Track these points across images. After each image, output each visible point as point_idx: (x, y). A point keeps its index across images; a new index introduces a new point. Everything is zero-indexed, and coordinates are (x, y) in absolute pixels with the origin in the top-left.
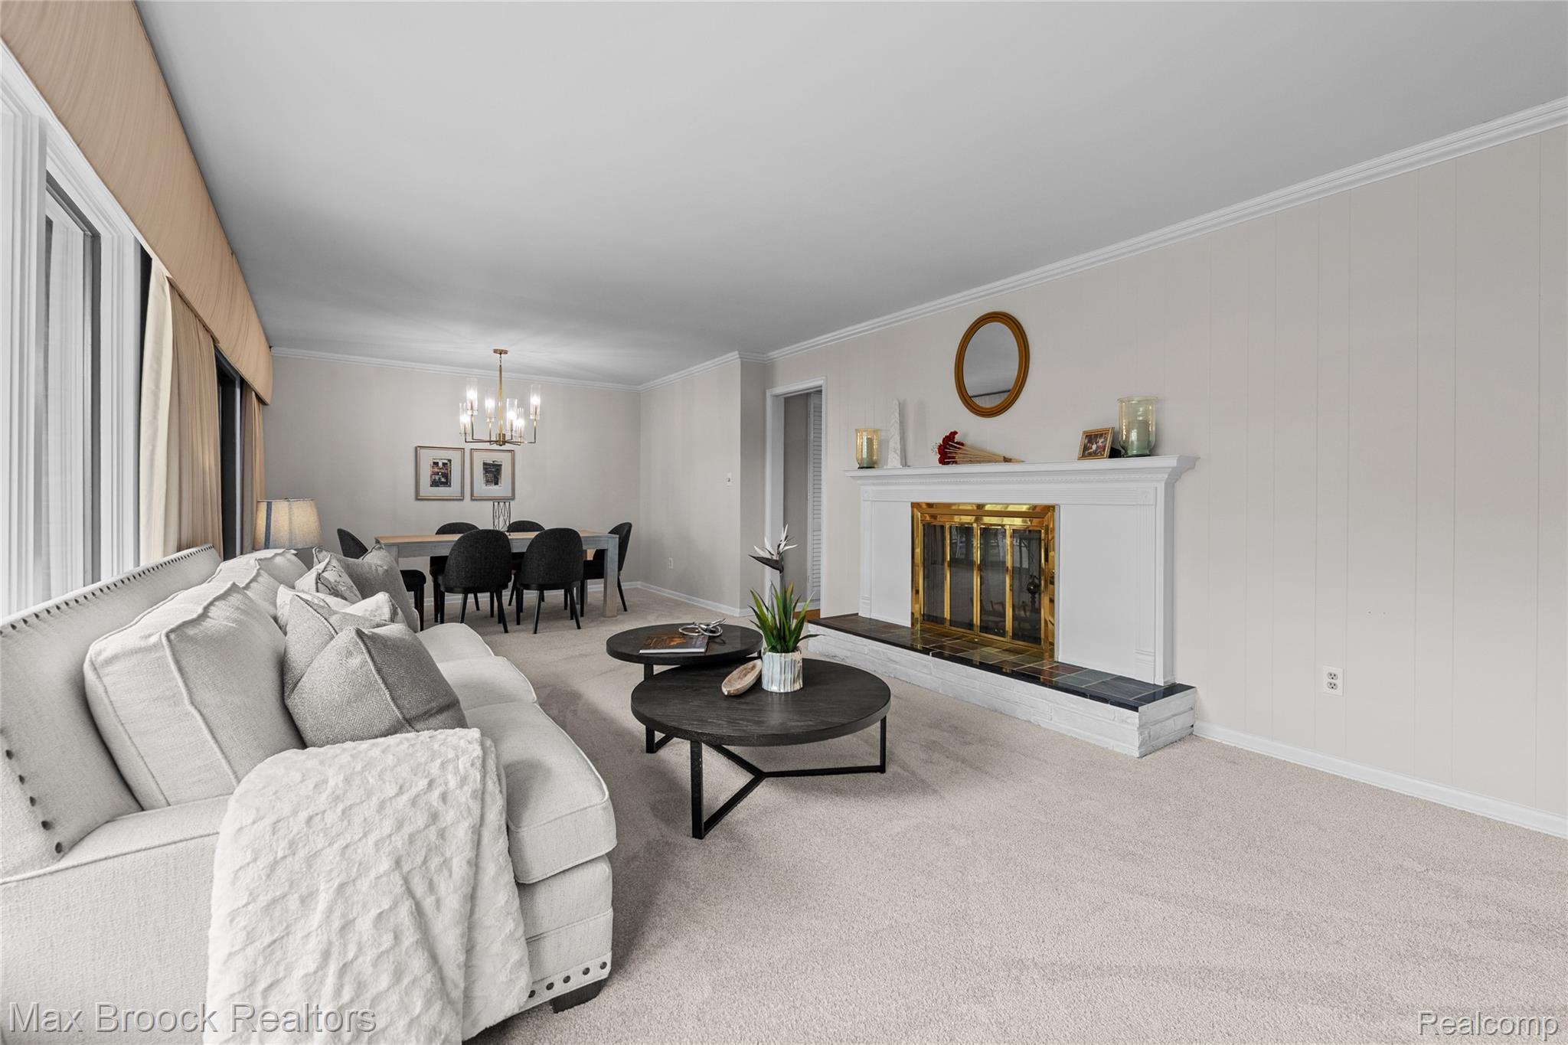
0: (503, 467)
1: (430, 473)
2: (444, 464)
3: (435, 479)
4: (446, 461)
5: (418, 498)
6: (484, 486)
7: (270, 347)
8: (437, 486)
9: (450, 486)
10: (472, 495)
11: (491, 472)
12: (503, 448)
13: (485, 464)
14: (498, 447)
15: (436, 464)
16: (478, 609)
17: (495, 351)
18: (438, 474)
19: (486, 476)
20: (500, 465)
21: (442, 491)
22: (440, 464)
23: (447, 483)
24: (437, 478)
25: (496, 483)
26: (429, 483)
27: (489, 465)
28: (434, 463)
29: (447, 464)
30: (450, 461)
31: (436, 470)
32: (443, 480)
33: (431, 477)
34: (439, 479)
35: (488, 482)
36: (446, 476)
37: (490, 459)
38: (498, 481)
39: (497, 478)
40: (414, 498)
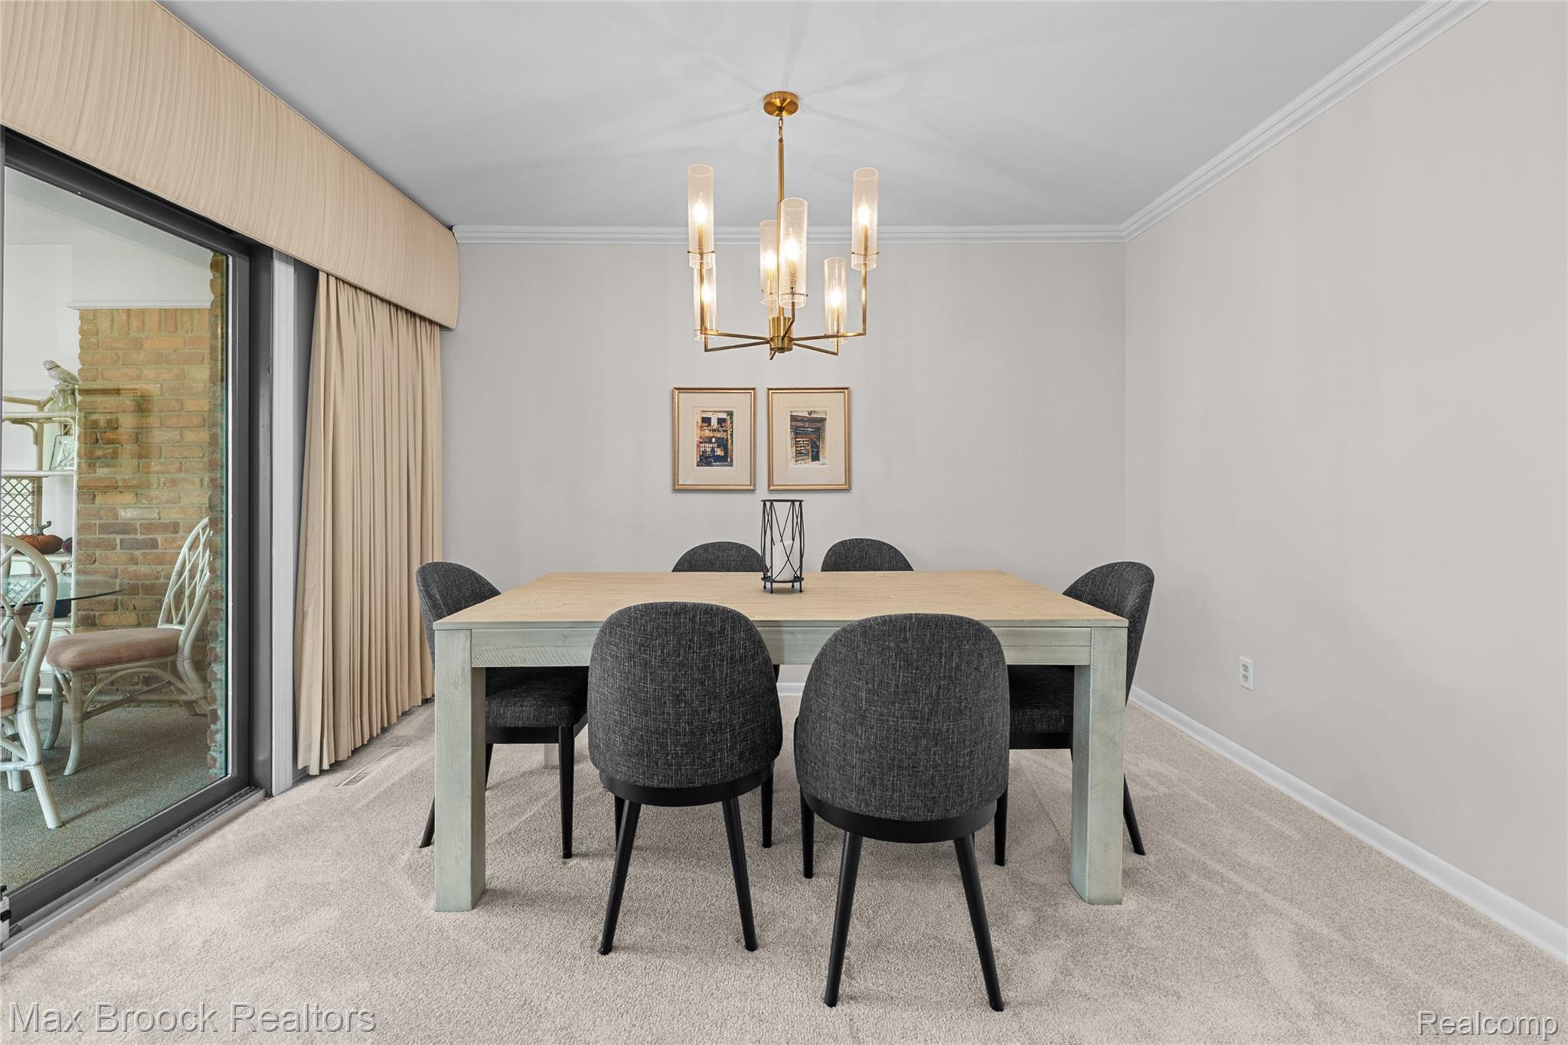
0: (828, 425)
1: (696, 439)
2: (721, 421)
3: (704, 452)
4: (723, 416)
5: (678, 489)
6: (792, 464)
7: (450, 228)
8: (708, 464)
9: (731, 464)
10: (770, 482)
11: (805, 434)
13: (794, 418)
15: (706, 421)
18: (711, 442)
19: (797, 443)
20: (823, 420)
21: (716, 474)
22: (714, 422)
23: (725, 459)
24: (708, 448)
25: (816, 457)
26: (695, 459)
27: (802, 419)
28: (703, 420)
29: (725, 420)
30: (730, 414)
31: (707, 433)
32: (719, 452)
33: (698, 446)
34: (713, 450)
35: (800, 455)
36: (723, 444)
37: (803, 405)
38: (818, 453)
39: (818, 447)
40: (671, 489)
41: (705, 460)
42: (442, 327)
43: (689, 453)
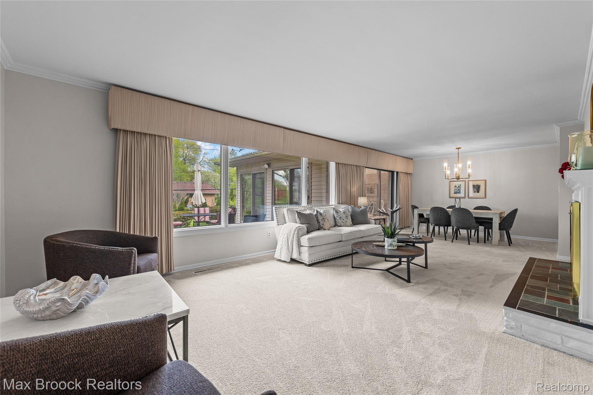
0: (481, 186)
1: (454, 189)
2: (458, 186)
3: (455, 191)
4: (459, 185)
5: (450, 197)
7: (412, 159)
9: (460, 193)
10: (469, 196)
11: (476, 188)
12: (459, 180)
13: (473, 185)
14: (457, 180)
16: (439, 234)
17: (456, 149)
19: (474, 190)
20: (480, 186)
21: (458, 195)
22: (457, 186)
23: (459, 193)
25: (478, 192)
27: (475, 186)
28: (455, 186)
29: (459, 186)
30: (460, 185)
31: (456, 188)
32: (458, 191)
34: (457, 191)
35: (474, 192)
37: (476, 183)
38: (479, 191)
39: (479, 190)
40: (449, 197)
41: (455, 193)
42: (411, 174)
43: (452, 192)
